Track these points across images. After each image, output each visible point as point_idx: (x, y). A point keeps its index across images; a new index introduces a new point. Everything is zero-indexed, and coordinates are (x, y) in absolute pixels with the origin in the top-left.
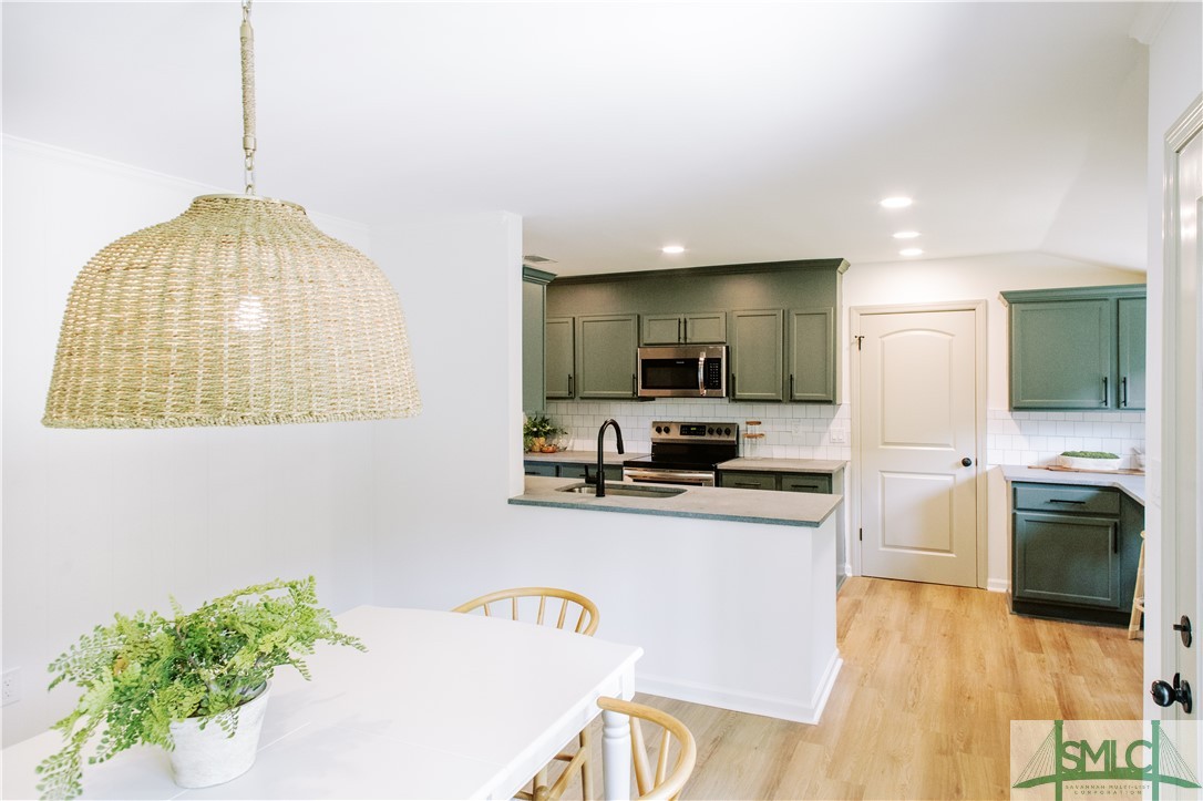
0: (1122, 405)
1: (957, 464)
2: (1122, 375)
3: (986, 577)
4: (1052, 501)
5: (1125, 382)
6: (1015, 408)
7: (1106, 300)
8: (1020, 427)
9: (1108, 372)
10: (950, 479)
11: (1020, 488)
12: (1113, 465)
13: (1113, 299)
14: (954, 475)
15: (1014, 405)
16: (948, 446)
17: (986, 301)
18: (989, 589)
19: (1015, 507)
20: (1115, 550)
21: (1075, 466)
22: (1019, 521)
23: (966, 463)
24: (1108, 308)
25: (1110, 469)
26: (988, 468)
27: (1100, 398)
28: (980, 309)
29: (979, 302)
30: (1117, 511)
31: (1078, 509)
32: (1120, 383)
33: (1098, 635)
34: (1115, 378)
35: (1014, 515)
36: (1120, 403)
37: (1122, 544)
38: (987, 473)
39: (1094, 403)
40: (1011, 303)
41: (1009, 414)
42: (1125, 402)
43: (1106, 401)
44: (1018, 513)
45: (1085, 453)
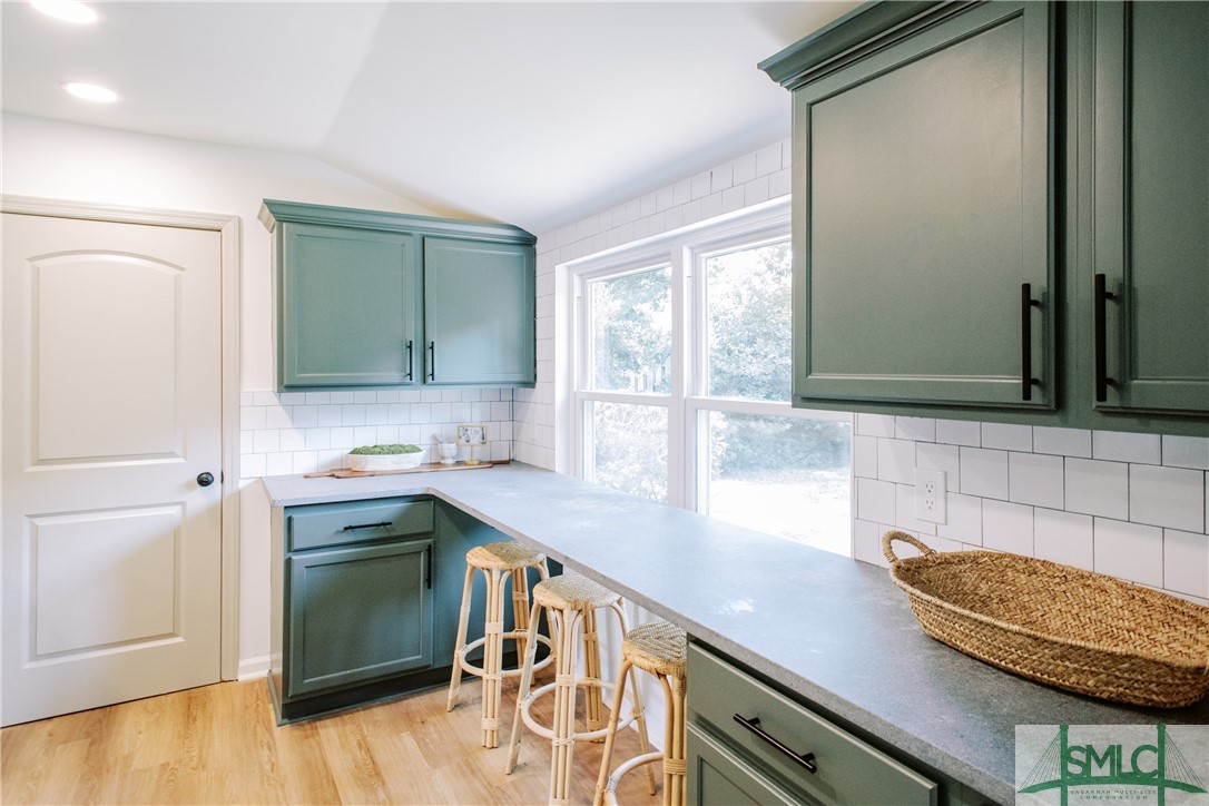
0: (429, 379)
1: (188, 486)
2: (429, 339)
3: (237, 659)
4: (346, 529)
5: (432, 348)
6: (287, 386)
7: (409, 234)
8: (292, 416)
9: (412, 334)
10: (175, 511)
11: (297, 516)
12: (414, 460)
13: (417, 233)
14: (183, 504)
15: (285, 383)
16: (172, 455)
17: (240, 220)
18: (242, 677)
19: (289, 548)
20: (429, 582)
21: (369, 468)
22: (297, 570)
23: (204, 481)
24: (412, 245)
25: (410, 466)
26: (242, 484)
27: (404, 370)
28: (229, 231)
29: (227, 219)
30: (429, 528)
31: (384, 534)
32: (428, 348)
33: (409, 717)
34: (420, 343)
35: (288, 563)
36: (426, 377)
37: (435, 574)
38: (239, 494)
39: (395, 377)
40: (280, 221)
41: (273, 399)
42: (432, 374)
43: (410, 374)
44: (295, 557)
45: (382, 447)
